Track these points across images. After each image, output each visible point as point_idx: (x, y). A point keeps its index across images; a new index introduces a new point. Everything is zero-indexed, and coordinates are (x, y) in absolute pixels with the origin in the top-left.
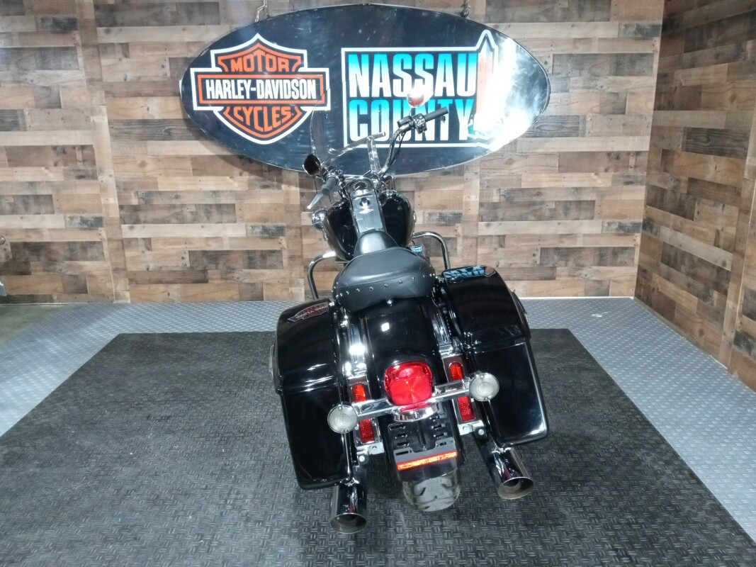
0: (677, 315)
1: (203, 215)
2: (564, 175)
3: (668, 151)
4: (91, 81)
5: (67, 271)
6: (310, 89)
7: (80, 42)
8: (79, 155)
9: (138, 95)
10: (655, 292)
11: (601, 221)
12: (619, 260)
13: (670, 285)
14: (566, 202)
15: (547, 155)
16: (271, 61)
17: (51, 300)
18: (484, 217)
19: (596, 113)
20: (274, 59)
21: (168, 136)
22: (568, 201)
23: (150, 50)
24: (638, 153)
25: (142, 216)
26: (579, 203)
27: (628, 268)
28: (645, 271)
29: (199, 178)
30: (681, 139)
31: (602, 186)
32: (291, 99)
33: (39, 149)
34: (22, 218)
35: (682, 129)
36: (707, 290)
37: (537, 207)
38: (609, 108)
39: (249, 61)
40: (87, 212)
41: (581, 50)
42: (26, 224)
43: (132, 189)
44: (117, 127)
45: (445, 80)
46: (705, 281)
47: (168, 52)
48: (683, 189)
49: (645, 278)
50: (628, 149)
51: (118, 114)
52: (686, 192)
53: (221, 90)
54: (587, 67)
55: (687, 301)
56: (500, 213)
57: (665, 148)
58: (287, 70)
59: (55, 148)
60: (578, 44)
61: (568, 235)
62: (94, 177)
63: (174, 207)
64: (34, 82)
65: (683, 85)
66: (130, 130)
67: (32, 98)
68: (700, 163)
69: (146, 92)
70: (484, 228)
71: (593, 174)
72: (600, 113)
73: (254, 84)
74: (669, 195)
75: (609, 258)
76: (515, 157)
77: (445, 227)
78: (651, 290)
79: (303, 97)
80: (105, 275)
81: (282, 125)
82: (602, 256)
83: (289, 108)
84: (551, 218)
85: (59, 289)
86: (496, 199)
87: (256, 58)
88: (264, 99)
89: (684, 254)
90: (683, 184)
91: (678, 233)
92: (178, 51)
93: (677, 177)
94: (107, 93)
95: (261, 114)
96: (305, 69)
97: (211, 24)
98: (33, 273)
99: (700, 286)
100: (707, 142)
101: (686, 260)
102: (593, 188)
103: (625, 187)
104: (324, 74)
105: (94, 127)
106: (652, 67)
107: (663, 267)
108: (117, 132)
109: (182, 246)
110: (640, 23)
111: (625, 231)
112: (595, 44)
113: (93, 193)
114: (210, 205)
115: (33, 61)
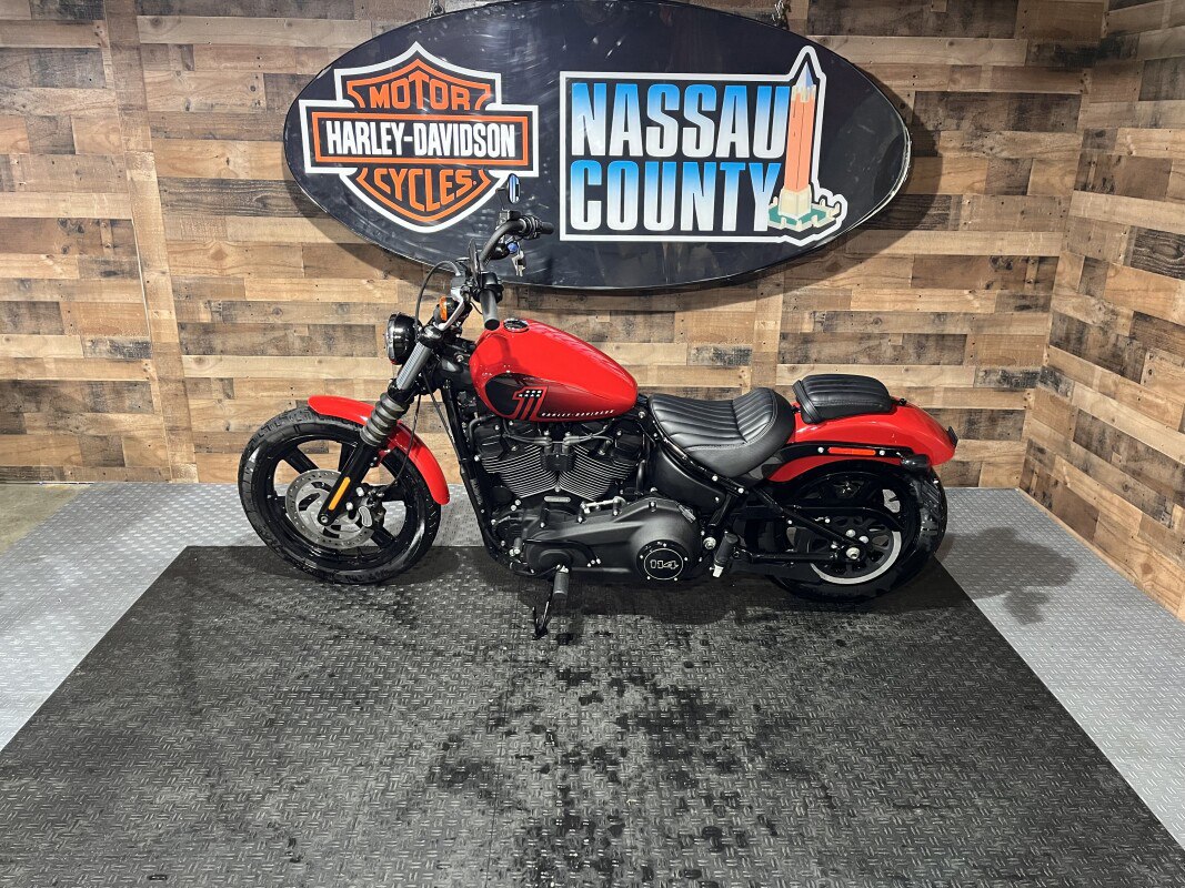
0: (1100, 532)
1: (320, 342)
2: (920, 292)
3: (1096, 261)
4: (126, 109)
5: (88, 429)
6: (506, 139)
7: (108, 42)
8: (107, 237)
9: (210, 136)
10: (1059, 487)
11: (974, 367)
12: (999, 430)
13: (1087, 479)
14: (920, 335)
15: (894, 258)
16: (438, 89)
17: (62, 477)
18: (787, 357)
19: (978, 192)
20: (444, 87)
21: (263, 209)
22: (923, 335)
23: (229, 59)
24: (1042, 260)
25: (217, 342)
26: (943, 336)
27: (1013, 443)
28: (1041, 451)
29: (315, 281)
30: (1124, 245)
31: (979, 311)
32: (473, 156)
33: (36, 222)
34: (8, 340)
35: (1127, 229)
36: (1162, 501)
37: (872, 343)
38: (1001, 184)
39: (400, 90)
40: (121, 333)
41: (963, 85)
42: (16, 351)
43: (200, 297)
44: (173, 190)
45: (734, 131)
46: (1157, 485)
47: (262, 65)
48: (1123, 328)
49: (1040, 461)
50: (1028, 252)
51: (174, 168)
52: (1127, 334)
53: (351, 138)
54: (969, 115)
55: (1121, 512)
56: (813, 353)
57: (1090, 255)
58: (467, 107)
59: (64, 222)
60: (957, 76)
61: (919, 388)
62: (133, 274)
63: (273, 328)
64: (27, 109)
65: (1134, 154)
66: (194, 196)
67: (25, 136)
68: (1158, 290)
69: (225, 131)
70: (786, 374)
71: (966, 292)
72: (986, 192)
73: (409, 131)
74: (1093, 336)
75: (983, 426)
76: (842, 261)
77: (722, 372)
78: (1052, 482)
79: (494, 154)
80: (155, 437)
81: (457, 200)
82: (971, 423)
83: (469, 173)
84: (896, 360)
85: (73, 458)
86: (807, 328)
87: (412, 85)
88: (426, 156)
89: (1119, 436)
90: (1122, 321)
91: (1111, 399)
92: (280, 62)
93: (1111, 307)
94: (155, 130)
95: (420, 181)
96: (498, 106)
97: (337, 18)
98: (28, 432)
99: (1148, 493)
100: (1175, 257)
101: (1123, 446)
102: (965, 314)
103: (1016, 314)
104: (529, 114)
105: (134, 190)
106: (1077, 118)
107: (1076, 448)
108: (175, 198)
109: (286, 393)
110: (1064, 43)
111: (1011, 384)
112: (987, 75)
113: (130, 301)
114: (334, 327)
115: (26, 72)
